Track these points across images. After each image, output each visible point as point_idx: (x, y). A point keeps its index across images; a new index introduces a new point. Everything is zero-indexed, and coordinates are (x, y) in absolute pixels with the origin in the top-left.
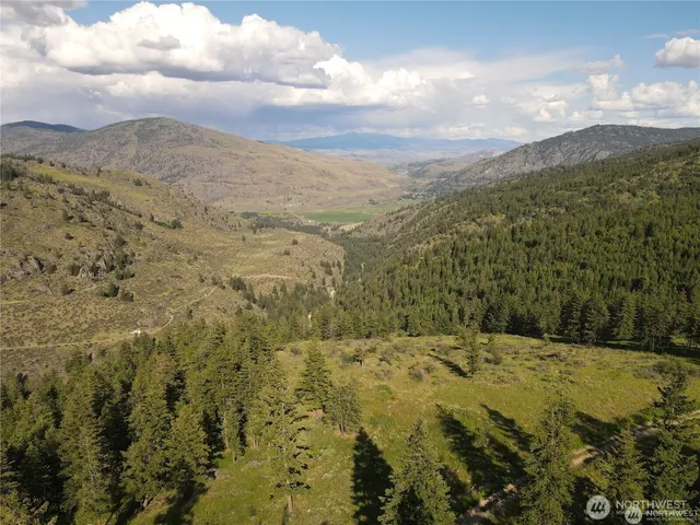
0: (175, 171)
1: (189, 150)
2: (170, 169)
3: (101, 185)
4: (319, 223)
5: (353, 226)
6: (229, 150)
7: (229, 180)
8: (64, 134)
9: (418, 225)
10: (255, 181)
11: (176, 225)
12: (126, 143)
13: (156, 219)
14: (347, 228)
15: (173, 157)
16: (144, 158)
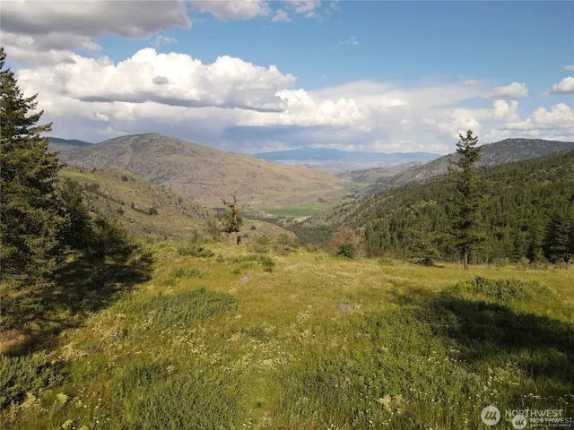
0: (161, 175)
1: (172, 158)
2: (157, 173)
3: (94, 179)
4: (276, 216)
5: (305, 218)
6: (204, 158)
7: (204, 182)
8: (76, 147)
9: (360, 215)
10: (225, 183)
11: (153, 212)
12: (123, 153)
13: (136, 207)
14: (300, 220)
15: (159, 164)
16: (137, 164)
